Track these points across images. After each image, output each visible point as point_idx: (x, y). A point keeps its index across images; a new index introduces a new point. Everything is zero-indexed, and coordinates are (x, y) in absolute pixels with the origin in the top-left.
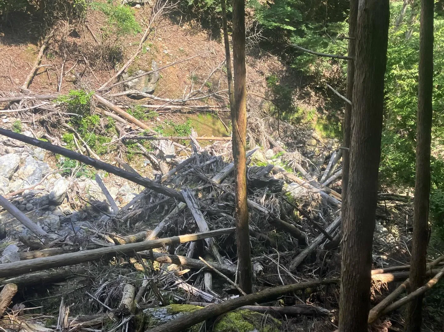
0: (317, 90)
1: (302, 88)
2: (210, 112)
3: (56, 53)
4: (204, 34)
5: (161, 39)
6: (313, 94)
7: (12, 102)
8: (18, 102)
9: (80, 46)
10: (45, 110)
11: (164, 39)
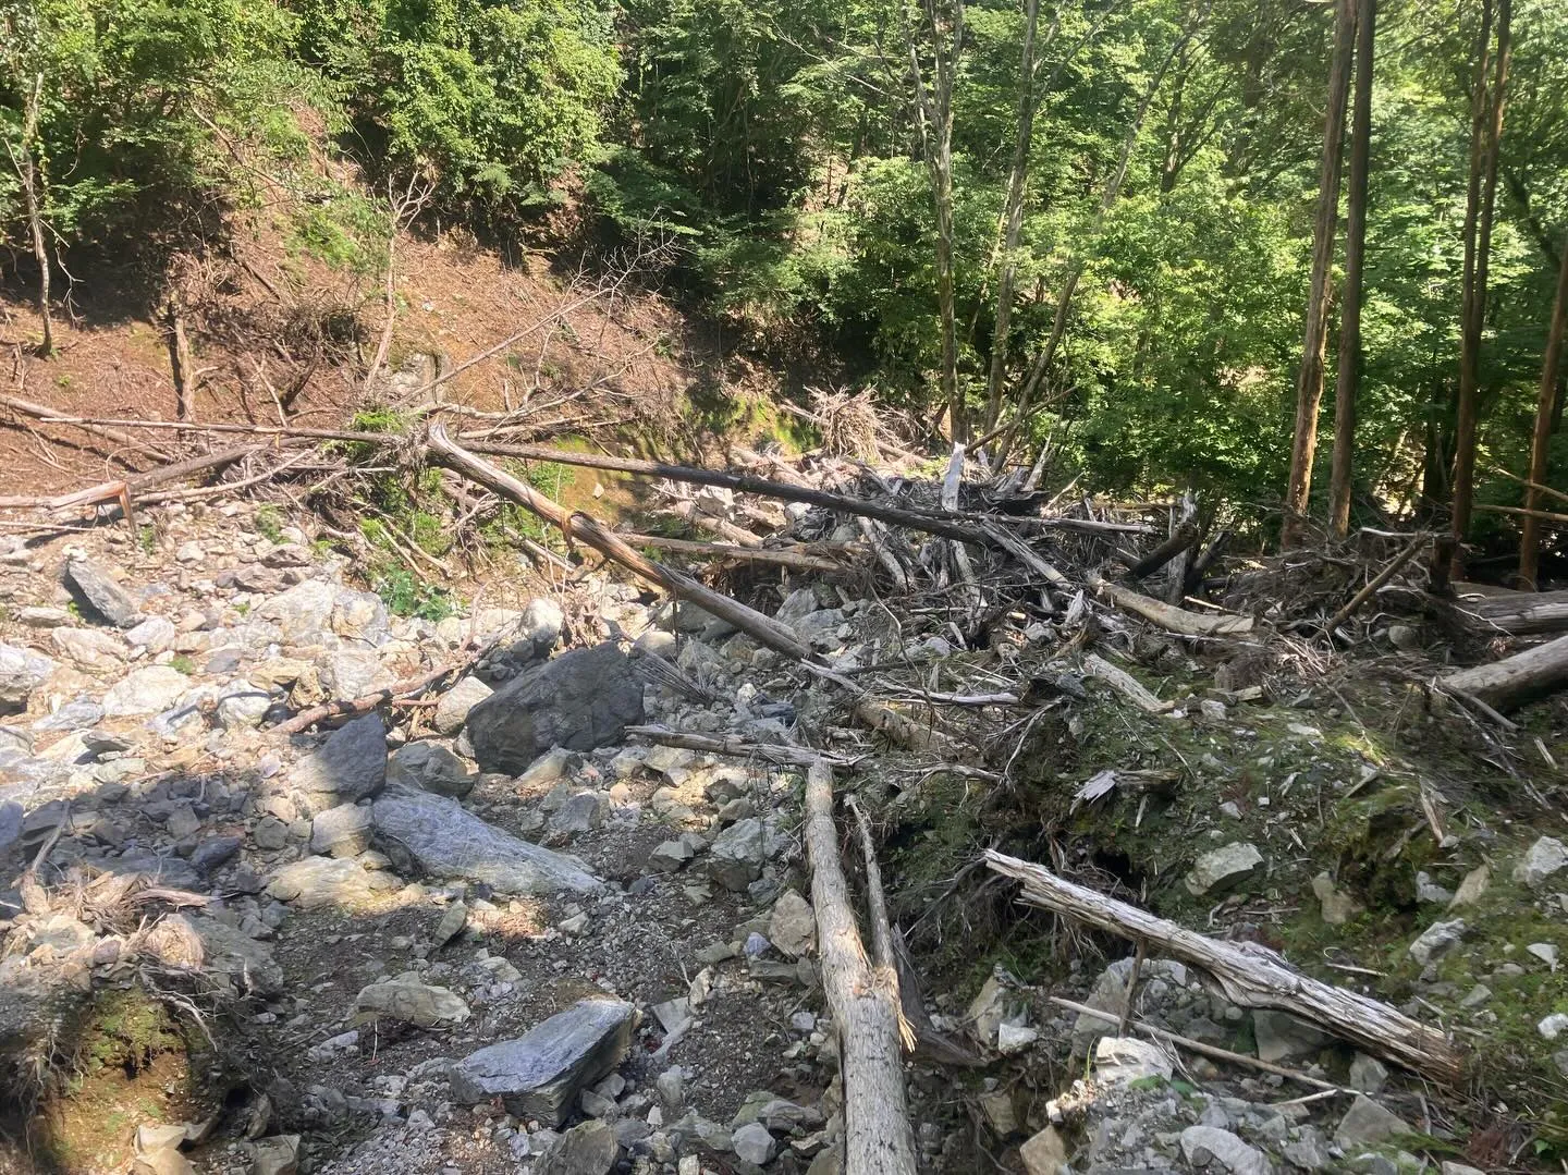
0: (755, 357)
1: (727, 356)
2: (574, 431)
3: (207, 338)
4: (488, 261)
5: (405, 279)
6: (750, 366)
7: (224, 465)
8: (237, 461)
9: (250, 313)
10: (310, 471)
11: (412, 278)
